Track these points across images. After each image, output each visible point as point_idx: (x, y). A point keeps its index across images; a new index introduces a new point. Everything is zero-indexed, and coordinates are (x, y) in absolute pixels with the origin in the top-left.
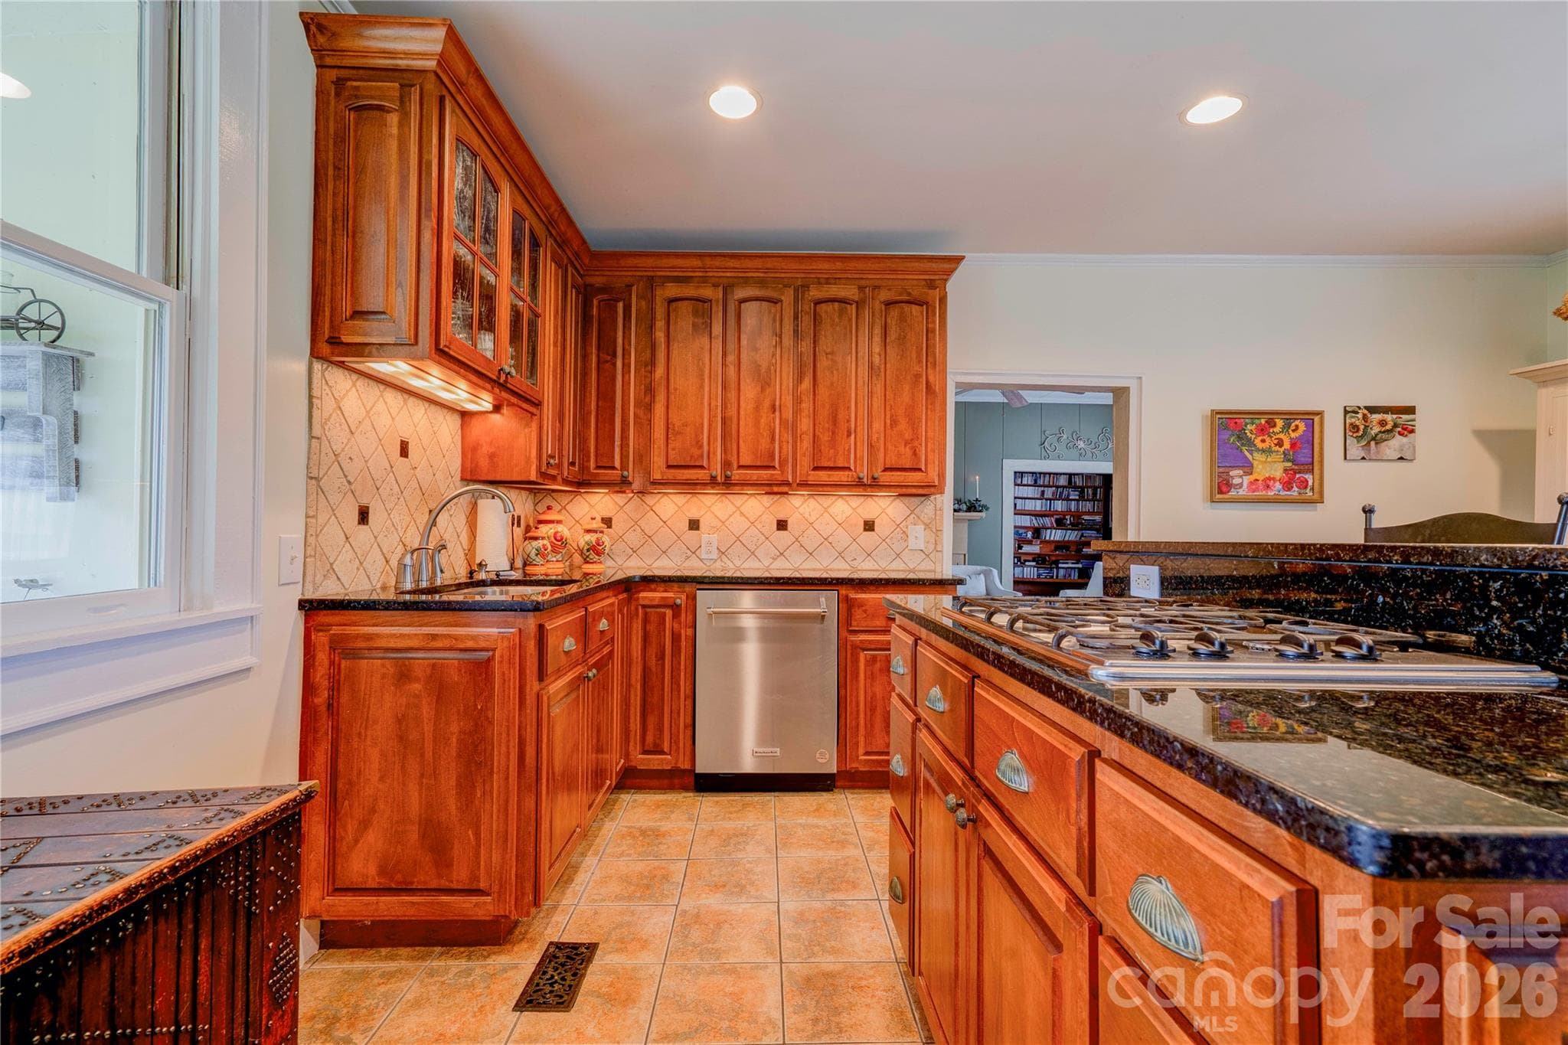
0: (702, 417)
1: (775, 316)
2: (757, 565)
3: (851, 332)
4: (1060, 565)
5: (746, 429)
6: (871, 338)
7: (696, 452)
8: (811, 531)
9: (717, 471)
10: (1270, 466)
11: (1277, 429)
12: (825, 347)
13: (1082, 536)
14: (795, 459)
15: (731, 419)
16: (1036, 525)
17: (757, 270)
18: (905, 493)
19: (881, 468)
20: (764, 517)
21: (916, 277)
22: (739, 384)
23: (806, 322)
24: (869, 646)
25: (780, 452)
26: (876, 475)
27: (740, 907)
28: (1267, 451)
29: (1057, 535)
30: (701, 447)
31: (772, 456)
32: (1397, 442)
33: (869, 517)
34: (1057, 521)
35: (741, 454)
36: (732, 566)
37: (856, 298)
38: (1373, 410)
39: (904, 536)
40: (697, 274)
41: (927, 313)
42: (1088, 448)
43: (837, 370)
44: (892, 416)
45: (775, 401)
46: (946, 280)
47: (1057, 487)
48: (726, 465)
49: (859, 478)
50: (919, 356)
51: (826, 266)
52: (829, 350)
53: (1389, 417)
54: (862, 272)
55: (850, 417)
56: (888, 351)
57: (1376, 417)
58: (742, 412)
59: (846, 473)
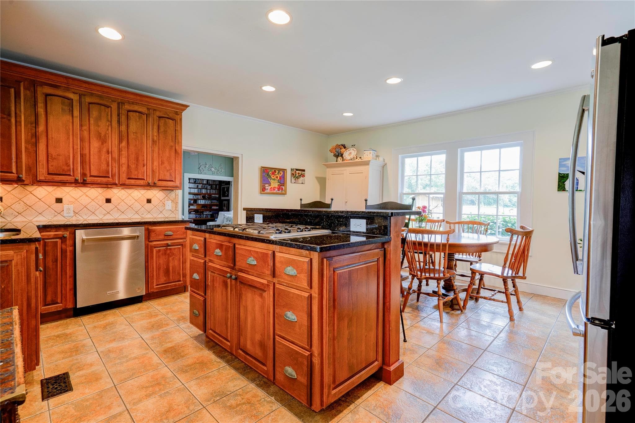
0: (69, 153)
1: (108, 113)
2: (96, 218)
3: (144, 125)
4: (204, 213)
5: (94, 159)
6: (153, 129)
7: (66, 168)
8: (123, 203)
9: (79, 177)
10: (275, 184)
11: (276, 173)
12: (132, 130)
13: (212, 202)
14: (119, 174)
15: (85, 155)
16: (195, 198)
17: (98, 91)
18: (165, 189)
19: (157, 179)
20: (99, 197)
21: (171, 109)
22: (90, 140)
23: (123, 118)
24: (157, 246)
25: (112, 171)
26: (156, 182)
27: (126, 343)
28: (274, 179)
29: (202, 202)
30: (69, 166)
31: (108, 173)
32: (302, 178)
33: (149, 198)
34: (202, 196)
35: (91, 171)
36: (82, 219)
37: (146, 112)
38: (297, 170)
39: (163, 205)
40: (63, 85)
41: (175, 123)
42: (216, 171)
43: (138, 140)
44: (162, 160)
45: (109, 149)
46: (182, 112)
47: (203, 184)
48: (84, 175)
49: (149, 183)
50: (172, 139)
51: (132, 96)
52: (134, 132)
53: (300, 172)
54: (149, 102)
55: (144, 159)
56: (160, 135)
57: (297, 172)
58: (92, 152)
59: (143, 181)
